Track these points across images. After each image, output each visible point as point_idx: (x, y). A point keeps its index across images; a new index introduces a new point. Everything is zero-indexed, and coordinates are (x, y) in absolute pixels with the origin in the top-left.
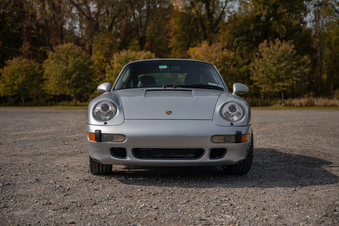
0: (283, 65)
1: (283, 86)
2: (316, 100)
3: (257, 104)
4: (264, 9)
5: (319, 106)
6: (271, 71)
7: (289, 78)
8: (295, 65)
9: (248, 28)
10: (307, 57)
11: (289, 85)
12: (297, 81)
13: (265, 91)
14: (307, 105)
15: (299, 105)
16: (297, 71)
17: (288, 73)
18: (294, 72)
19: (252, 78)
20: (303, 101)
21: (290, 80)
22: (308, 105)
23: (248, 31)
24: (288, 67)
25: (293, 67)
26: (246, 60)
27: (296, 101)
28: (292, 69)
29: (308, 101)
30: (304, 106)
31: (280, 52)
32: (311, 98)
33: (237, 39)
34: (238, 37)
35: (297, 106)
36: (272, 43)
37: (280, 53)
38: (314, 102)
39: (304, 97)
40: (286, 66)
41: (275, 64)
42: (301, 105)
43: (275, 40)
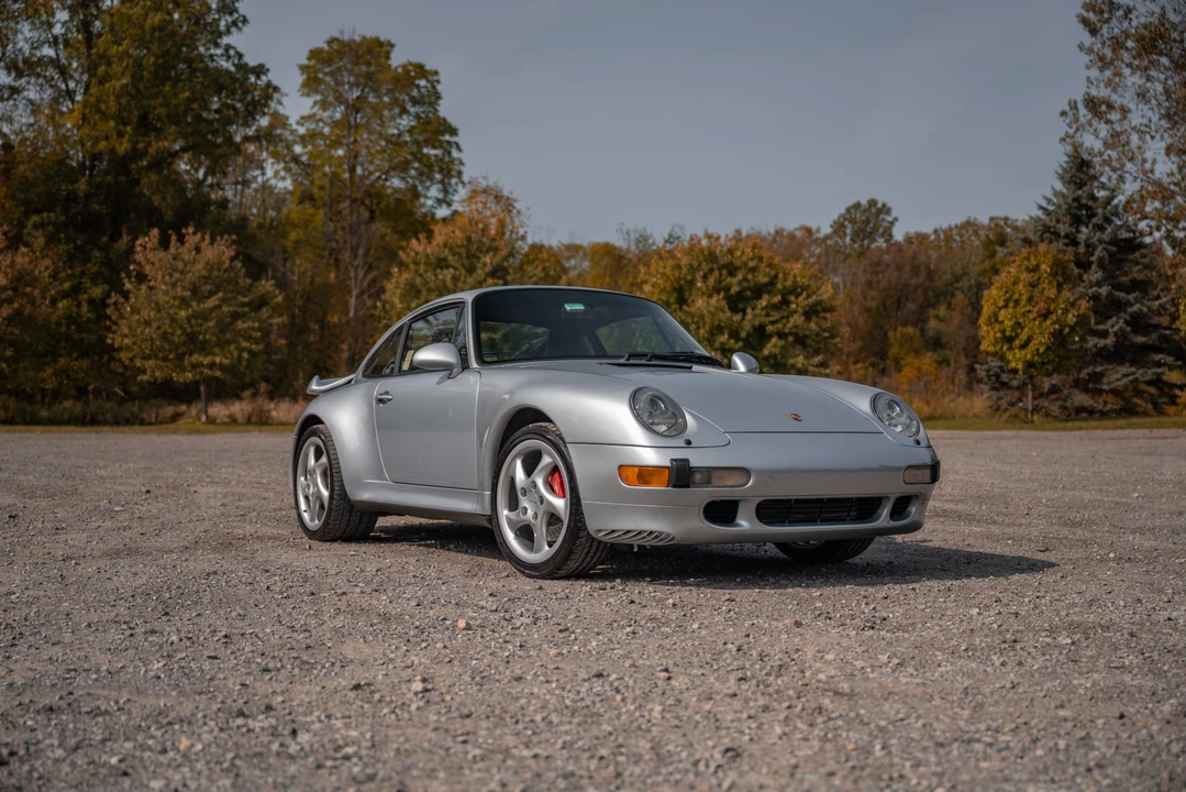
0: (212, 302)
1: (212, 366)
2: (272, 405)
3: (101, 418)
4: (120, 135)
5: (283, 424)
6: (173, 320)
7: (228, 343)
8: (243, 305)
9: (70, 187)
10: (272, 285)
11: (226, 362)
12: (250, 352)
13: (152, 380)
14: (249, 421)
15: (227, 420)
16: (250, 324)
17: (223, 327)
18: (240, 325)
19: (113, 339)
20: (239, 408)
21: (232, 347)
22: (253, 419)
23: (72, 197)
24: (225, 309)
25: (239, 310)
26: (67, 285)
27: (218, 410)
28: (236, 316)
29: (253, 409)
30: (241, 424)
31: (199, 266)
32: (260, 401)
33: (35, 218)
34: (38, 212)
35: (224, 423)
36: (174, 238)
37: (199, 268)
38: (269, 411)
39: (239, 398)
40: (218, 307)
41: (184, 302)
42: (233, 420)
43: (184, 231)
